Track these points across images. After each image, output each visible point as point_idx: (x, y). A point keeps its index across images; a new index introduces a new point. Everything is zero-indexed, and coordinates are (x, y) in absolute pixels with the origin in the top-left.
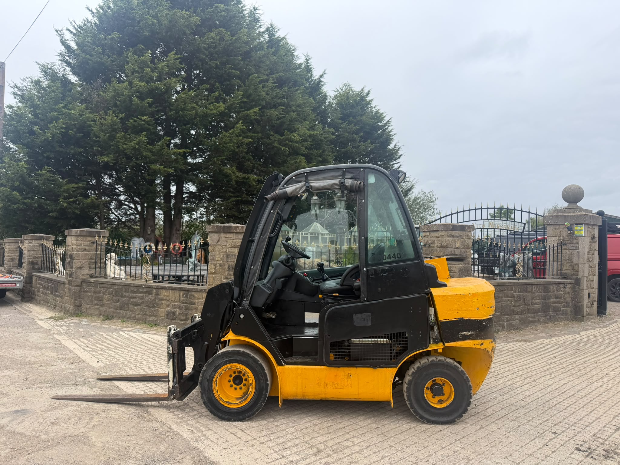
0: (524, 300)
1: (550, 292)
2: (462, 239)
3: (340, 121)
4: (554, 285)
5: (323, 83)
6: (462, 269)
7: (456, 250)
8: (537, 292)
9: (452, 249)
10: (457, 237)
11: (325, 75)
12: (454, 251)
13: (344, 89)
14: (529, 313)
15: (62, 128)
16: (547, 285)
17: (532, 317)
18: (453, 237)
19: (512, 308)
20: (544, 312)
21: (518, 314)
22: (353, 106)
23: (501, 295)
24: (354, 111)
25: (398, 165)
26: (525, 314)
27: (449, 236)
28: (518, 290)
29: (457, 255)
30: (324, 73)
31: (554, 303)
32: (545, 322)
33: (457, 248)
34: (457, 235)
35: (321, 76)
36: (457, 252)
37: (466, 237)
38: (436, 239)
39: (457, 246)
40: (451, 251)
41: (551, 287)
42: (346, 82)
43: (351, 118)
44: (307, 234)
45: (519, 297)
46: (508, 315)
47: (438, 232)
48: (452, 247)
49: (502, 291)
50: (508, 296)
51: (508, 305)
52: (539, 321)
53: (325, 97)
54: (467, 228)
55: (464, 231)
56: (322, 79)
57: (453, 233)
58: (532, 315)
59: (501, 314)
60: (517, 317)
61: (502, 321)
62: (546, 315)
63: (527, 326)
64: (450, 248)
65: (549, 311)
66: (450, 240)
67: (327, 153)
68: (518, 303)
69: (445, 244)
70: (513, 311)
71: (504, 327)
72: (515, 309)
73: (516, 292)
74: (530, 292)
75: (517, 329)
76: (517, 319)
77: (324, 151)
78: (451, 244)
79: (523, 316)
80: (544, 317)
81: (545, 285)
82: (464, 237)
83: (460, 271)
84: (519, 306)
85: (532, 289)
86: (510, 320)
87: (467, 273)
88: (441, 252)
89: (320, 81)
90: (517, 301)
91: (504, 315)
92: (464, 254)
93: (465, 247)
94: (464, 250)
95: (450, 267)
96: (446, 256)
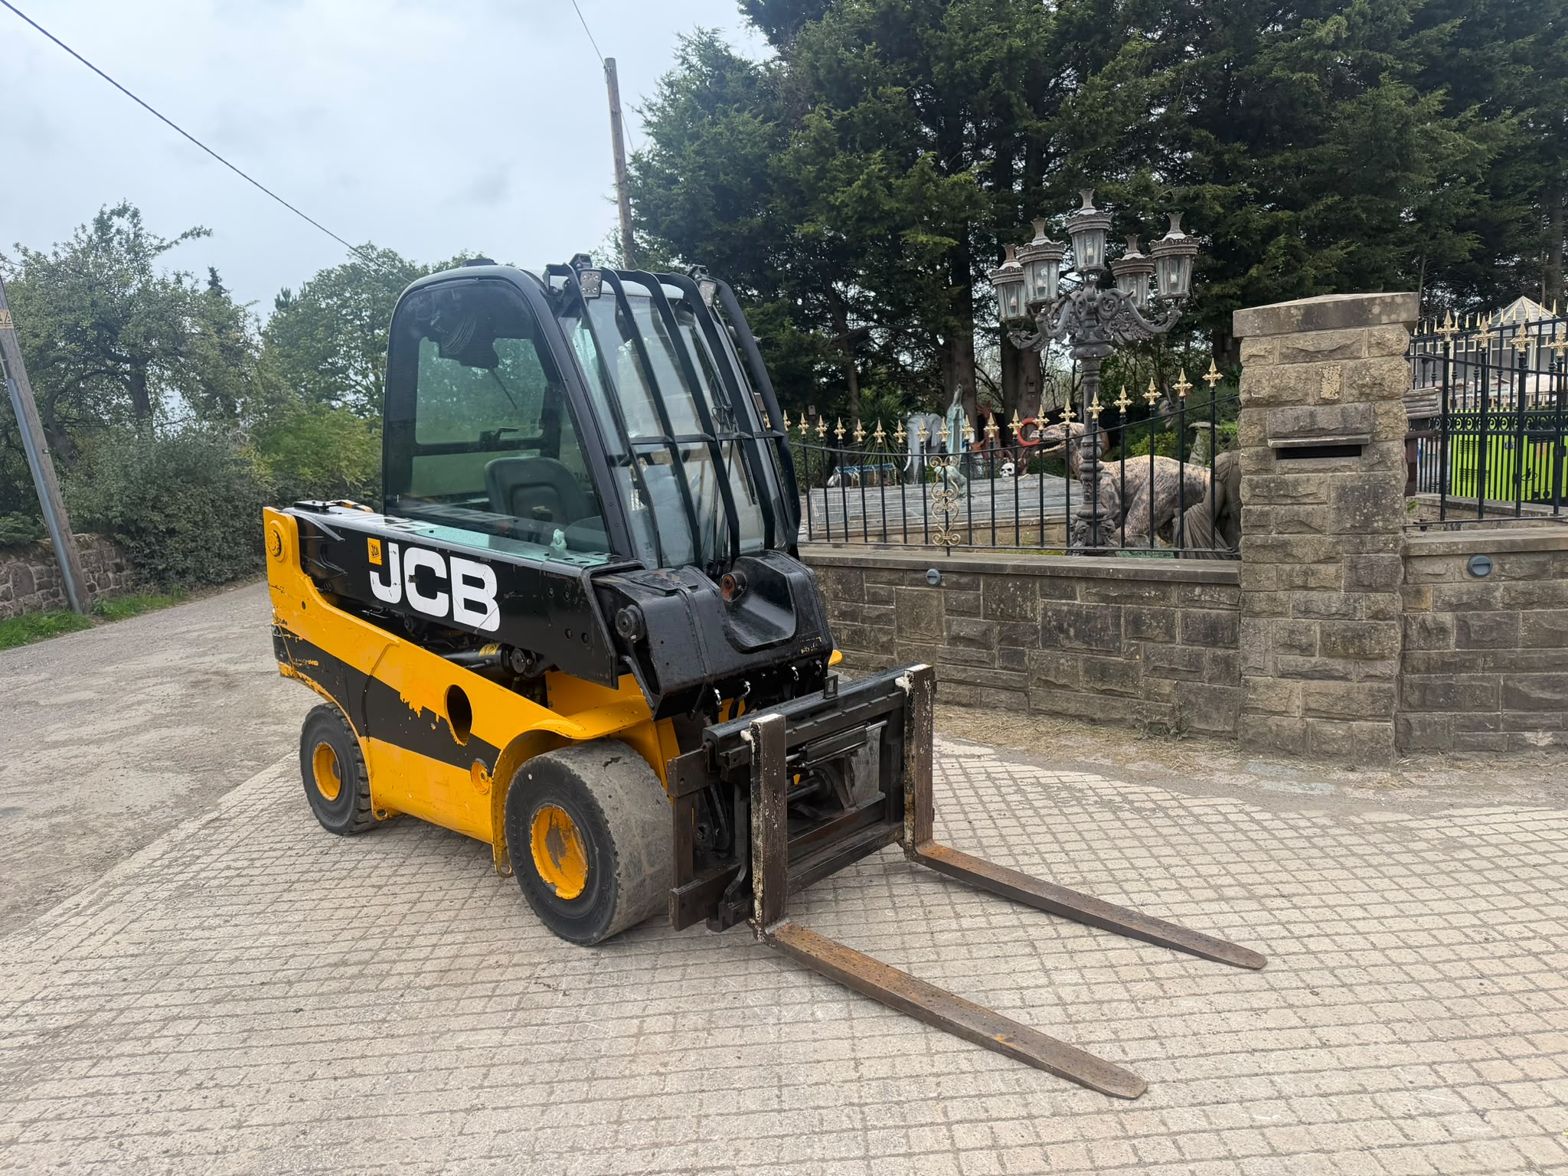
2: (1351, 363)
6: (1353, 489)
7: (1320, 409)
9: (1301, 410)
10: (1330, 354)
12: (1312, 415)
18: (1310, 356)
27: (1289, 357)
29: (1328, 433)
33: (1327, 402)
34: (1325, 345)
36: (1326, 418)
37: (1375, 351)
39: (1326, 394)
40: (1297, 418)
48: (1300, 402)
54: (1376, 310)
55: (1365, 323)
57: (1308, 341)
64: (1294, 403)
66: (1292, 371)
78: (1294, 390)
82: (1364, 353)
83: (1340, 498)
87: (1376, 505)
92: (1365, 426)
93: (1364, 395)
94: (1361, 406)
95: (1296, 483)
96: (1276, 436)
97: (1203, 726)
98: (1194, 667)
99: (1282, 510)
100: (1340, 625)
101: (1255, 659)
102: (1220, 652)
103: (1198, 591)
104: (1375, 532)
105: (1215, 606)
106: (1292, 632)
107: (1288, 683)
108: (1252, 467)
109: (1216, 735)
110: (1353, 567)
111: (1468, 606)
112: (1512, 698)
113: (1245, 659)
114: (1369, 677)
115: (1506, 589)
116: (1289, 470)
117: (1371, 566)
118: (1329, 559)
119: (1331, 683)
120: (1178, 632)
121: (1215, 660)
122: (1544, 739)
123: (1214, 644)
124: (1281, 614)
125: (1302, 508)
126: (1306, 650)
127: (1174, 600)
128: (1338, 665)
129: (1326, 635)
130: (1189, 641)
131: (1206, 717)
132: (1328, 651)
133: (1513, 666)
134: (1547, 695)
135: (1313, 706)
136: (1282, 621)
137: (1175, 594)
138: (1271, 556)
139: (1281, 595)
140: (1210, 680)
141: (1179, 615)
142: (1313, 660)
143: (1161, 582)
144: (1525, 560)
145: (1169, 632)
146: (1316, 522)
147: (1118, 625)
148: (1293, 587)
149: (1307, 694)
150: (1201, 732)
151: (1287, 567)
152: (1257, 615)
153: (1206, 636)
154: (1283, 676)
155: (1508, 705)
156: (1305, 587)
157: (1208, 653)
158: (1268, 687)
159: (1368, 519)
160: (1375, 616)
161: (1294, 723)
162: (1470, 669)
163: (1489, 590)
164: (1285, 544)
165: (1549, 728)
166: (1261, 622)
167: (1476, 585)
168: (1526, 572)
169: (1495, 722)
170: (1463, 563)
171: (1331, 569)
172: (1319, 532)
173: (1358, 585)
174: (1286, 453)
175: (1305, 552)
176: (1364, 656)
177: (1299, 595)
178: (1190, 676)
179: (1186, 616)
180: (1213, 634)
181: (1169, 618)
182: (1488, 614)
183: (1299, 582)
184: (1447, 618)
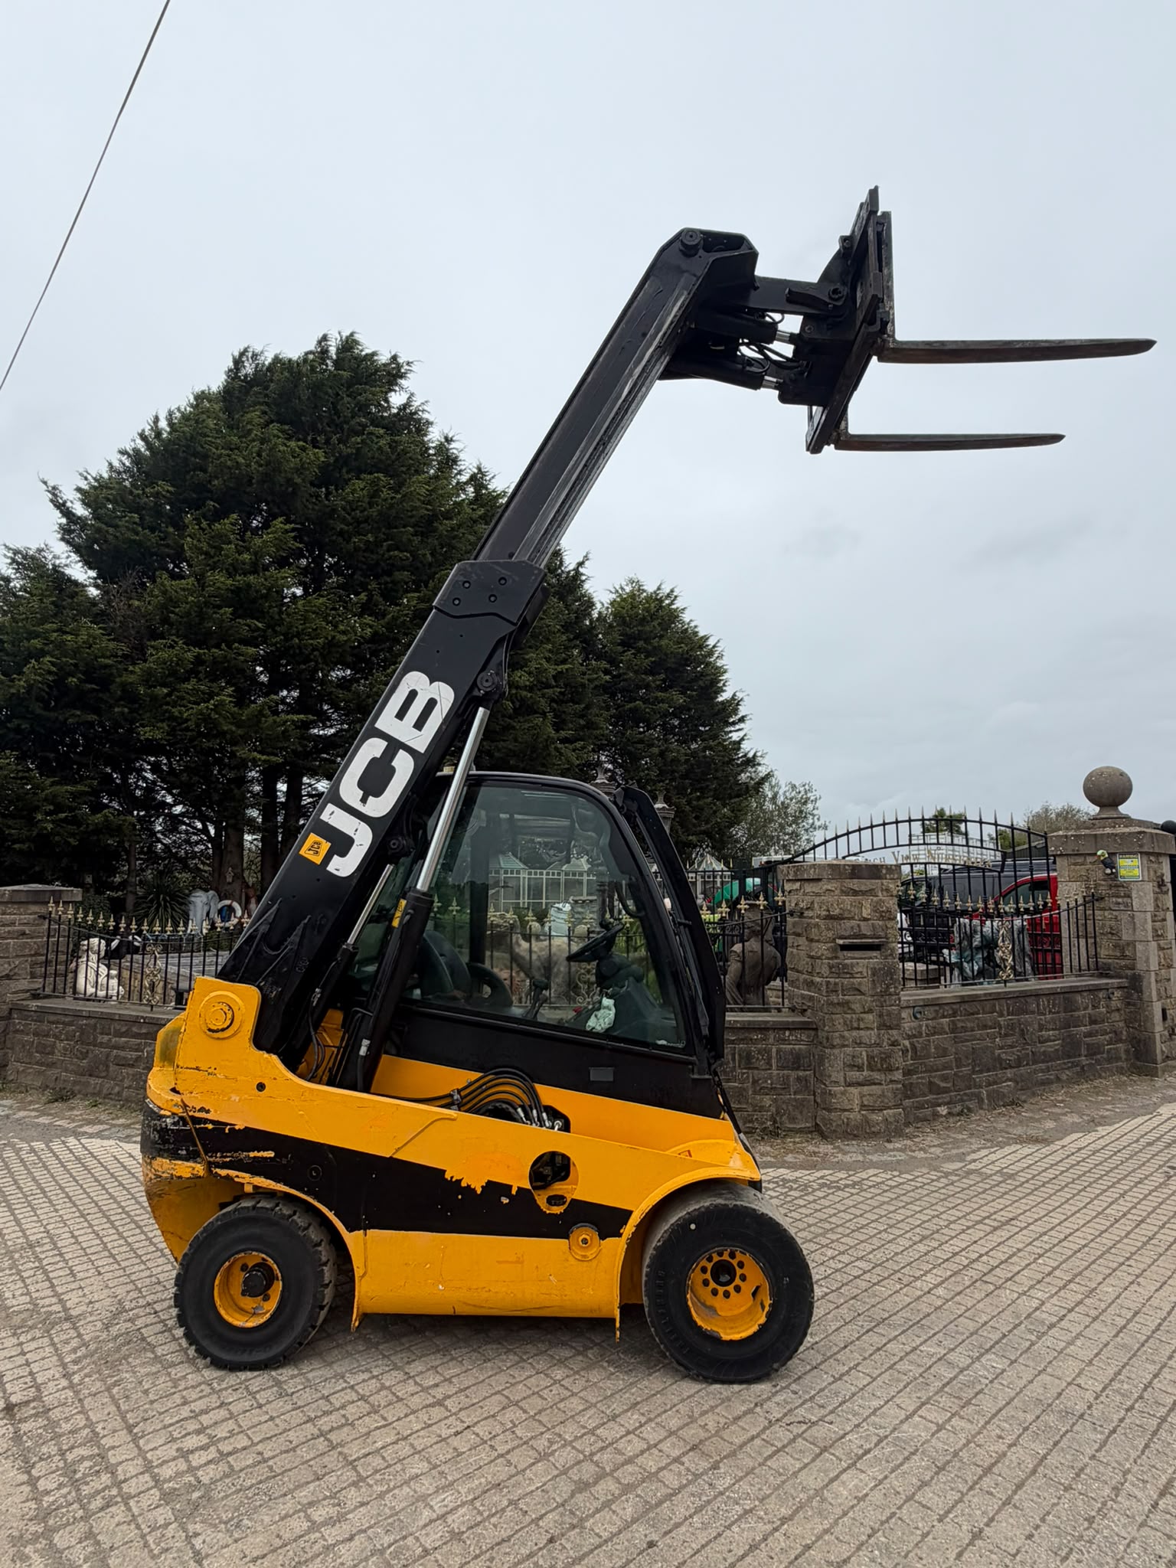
0: (1022, 1033)
1: (1078, 1009)
2: (875, 899)
3: (620, 649)
4: (1085, 994)
5: (583, 578)
6: (880, 969)
7: (862, 923)
8: (1050, 1012)
9: (853, 923)
10: (864, 893)
11: (587, 563)
12: (859, 926)
13: (628, 589)
14: (1035, 1062)
15: (50, 672)
16: (1071, 995)
17: (1042, 1071)
18: (855, 893)
19: (997, 1052)
20: (1069, 1057)
21: (1011, 1067)
22: (643, 621)
23: (969, 1025)
24: (648, 628)
25: (741, 734)
26: (1027, 1064)
27: (844, 892)
28: (1008, 1009)
29: (865, 936)
30: (586, 558)
31: (1089, 1034)
32: (1071, 1082)
33: (865, 920)
34: (863, 888)
35: (581, 564)
36: (866, 929)
37: (885, 893)
38: (817, 899)
39: (865, 915)
40: (851, 928)
41: (1079, 998)
42: (632, 575)
43: (641, 643)
44: (559, 874)
45: (1011, 1027)
46: (989, 1070)
47: (820, 884)
48: (853, 918)
49: (973, 1014)
50: (985, 1027)
51: (987, 1047)
52: (1058, 1079)
53: (590, 604)
54: (884, 871)
55: (879, 878)
56: (581, 570)
57: (855, 884)
58: (1043, 1066)
59: (973, 1068)
60: (1009, 1073)
61: (975, 1087)
62: (1075, 1065)
63: (1034, 1094)
64: (849, 919)
65: (1080, 1056)
66: (849, 900)
67: (595, 710)
68: (1009, 1041)
69: (837, 912)
70: (999, 1059)
71: (983, 1100)
72: (1004, 1056)
73: (1002, 1015)
74: (1033, 1012)
75: (1013, 1103)
76: (1010, 1080)
77: (588, 707)
78: (850, 911)
79: (1022, 1070)
80: (1068, 1068)
81: (1067, 995)
82: (880, 894)
83: (874, 974)
84: (1012, 1047)
85: (1038, 1005)
86: (995, 1083)
87: (891, 979)
88: (828, 929)
89: (578, 574)
90: (1006, 1035)
91: (981, 1072)
92: (882, 934)
93: (882, 918)
94: (881, 923)
95: (852, 965)
96: (841, 938)
97: (791, 1126)
98: (786, 1087)
99: (846, 981)
100: (876, 1051)
101: (834, 1076)
102: (801, 1073)
103: (787, 1033)
104: (890, 994)
105: (798, 1043)
106: (854, 1057)
107: (851, 1089)
108: (830, 955)
109: (800, 1131)
110: (881, 1016)
111: (914, 1036)
112: (933, 1088)
113: (830, 1076)
114: (892, 1081)
115: (927, 1026)
116: (849, 958)
117: (889, 1014)
118: (870, 1011)
119: (873, 1087)
120: (774, 1061)
121: (798, 1079)
122: (943, 1110)
123: (798, 1069)
124: (847, 1046)
125: (855, 980)
126: (860, 1068)
127: (771, 1041)
128: (876, 1076)
129: (870, 1058)
130: (781, 1068)
131: (793, 1120)
132: (871, 1068)
133: (932, 1070)
134: (945, 1085)
135: (866, 1103)
136: (849, 1050)
137: (771, 1036)
138: (839, 1009)
139: (846, 1034)
140: (795, 1094)
141: (774, 1050)
142: (864, 1073)
143: (763, 1028)
144: (932, 1009)
145: (769, 1063)
146: (863, 989)
147: (734, 1059)
148: (853, 1029)
149: (862, 1096)
150: (791, 1130)
151: (849, 1016)
152: (833, 1047)
153: (793, 1063)
154: (849, 1085)
155: (931, 1092)
156: (858, 1029)
157: (793, 1074)
158: (843, 1093)
159: (888, 987)
160: (893, 1045)
161: (855, 1116)
162: (917, 1073)
163: (920, 1026)
164: (848, 1002)
165: (945, 1104)
166: (836, 1051)
167: (915, 1024)
168: (934, 1015)
169: (927, 1102)
170: (911, 1011)
171: (870, 1017)
172: (864, 994)
173: (884, 1026)
174: (844, 948)
175: (857, 1007)
176: (890, 1069)
177: (855, 1033)
178: (783, 1092)
179: (778, 1051)
180: (795, 1062)
181: (769, 1052)
182: (921, 1040)
183: (855, 1025)
184: (907, 1043)
